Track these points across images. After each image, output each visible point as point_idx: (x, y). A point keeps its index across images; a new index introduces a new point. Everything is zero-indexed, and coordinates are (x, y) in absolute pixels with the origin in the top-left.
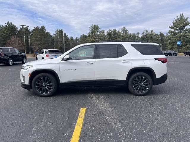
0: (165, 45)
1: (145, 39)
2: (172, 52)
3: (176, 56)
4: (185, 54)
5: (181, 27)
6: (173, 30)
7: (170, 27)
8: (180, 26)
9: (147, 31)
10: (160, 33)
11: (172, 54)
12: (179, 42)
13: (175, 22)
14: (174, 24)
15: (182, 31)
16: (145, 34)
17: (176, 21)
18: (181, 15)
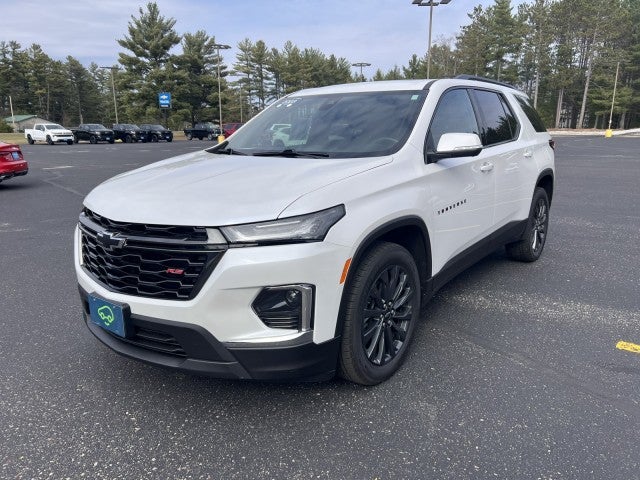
0: (96, 104)
1: (13, 78)
2: (159, 128)
3: (170, 140)
4: (190, 136)
5: (157, 47)
6: (132, 54)
7: (123, 44)
8: (153, 43)
9: (14, 45)
10: (70, 58)
11: (157, 135)
12: (164, 97)
13: (135, 26)
14: (132, 32)
15: (162, 61)
16: (9, 57)
17: (139, 25)
18: (149, 6)
